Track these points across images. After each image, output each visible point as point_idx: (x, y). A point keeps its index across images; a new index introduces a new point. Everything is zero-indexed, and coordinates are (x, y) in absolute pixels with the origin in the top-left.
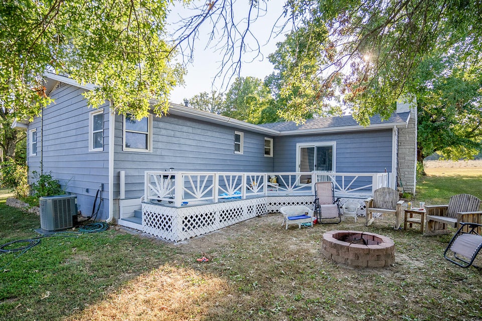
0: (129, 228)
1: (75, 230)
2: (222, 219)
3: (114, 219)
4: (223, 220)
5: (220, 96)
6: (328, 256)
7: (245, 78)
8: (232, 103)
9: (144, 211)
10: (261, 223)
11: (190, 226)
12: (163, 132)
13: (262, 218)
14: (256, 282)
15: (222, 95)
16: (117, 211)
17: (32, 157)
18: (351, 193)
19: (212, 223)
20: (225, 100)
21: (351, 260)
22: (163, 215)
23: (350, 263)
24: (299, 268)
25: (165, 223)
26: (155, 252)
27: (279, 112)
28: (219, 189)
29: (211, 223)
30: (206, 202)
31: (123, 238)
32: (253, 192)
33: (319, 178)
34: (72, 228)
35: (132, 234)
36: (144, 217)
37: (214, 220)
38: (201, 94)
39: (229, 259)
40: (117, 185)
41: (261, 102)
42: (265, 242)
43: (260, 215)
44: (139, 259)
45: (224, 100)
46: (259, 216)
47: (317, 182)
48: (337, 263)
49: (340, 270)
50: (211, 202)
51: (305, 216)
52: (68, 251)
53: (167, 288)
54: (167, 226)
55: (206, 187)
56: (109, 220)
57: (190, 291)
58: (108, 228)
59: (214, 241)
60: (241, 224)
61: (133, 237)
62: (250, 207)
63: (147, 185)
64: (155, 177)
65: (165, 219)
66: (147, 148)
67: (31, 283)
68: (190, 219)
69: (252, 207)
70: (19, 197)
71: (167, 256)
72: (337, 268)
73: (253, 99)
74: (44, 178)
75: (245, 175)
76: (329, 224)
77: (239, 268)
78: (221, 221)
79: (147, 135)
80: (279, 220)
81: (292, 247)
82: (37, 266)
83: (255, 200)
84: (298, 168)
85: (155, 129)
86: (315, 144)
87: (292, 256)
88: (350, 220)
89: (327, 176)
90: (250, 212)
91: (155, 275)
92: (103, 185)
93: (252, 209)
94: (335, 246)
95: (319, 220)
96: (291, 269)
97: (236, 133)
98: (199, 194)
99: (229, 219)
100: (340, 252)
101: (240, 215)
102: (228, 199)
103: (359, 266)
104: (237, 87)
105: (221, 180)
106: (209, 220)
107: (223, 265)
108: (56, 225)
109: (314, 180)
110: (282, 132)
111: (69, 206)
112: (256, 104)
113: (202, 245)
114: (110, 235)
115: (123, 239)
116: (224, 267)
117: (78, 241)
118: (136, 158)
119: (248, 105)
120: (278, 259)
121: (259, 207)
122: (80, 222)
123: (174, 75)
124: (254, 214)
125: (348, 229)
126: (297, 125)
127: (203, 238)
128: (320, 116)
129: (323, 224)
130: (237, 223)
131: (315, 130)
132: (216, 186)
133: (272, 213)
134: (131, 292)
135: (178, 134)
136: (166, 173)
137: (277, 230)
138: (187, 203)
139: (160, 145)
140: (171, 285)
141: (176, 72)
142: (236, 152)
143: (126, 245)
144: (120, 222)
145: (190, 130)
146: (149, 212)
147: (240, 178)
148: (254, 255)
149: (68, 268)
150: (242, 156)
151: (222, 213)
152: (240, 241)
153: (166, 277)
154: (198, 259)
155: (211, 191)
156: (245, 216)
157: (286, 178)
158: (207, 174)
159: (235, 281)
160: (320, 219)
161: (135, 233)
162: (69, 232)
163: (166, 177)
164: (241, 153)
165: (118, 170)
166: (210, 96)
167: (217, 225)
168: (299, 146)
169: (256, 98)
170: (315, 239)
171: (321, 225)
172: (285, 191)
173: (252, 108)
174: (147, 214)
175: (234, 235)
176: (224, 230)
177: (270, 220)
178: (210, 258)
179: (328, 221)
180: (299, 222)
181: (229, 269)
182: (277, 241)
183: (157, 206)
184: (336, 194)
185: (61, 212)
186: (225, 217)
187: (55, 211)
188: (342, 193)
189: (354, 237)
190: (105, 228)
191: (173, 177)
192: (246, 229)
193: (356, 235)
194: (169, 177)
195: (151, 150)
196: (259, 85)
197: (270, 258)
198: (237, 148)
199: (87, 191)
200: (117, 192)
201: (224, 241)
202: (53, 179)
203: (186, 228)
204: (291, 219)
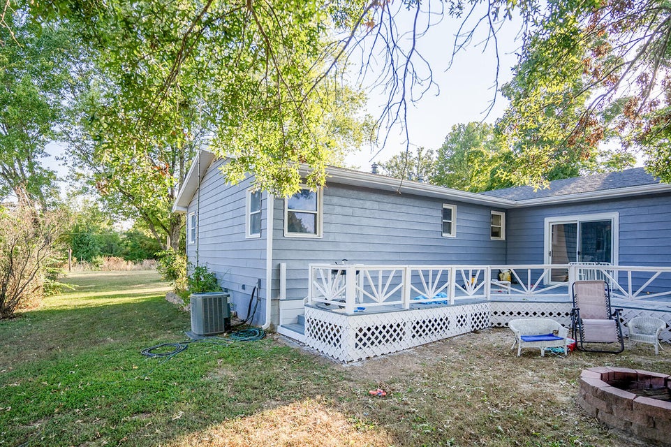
0: (290, 338)
1: (226, 337)
2: (415, 334)
3: (272, 325)
4: (417, 335)
5: (429, 154)
6: (589, 411)
7: (466, 125)
8: (448, 162)
9: (307, 317)
10: (478, 343)
11: (375, 340)
12: (338, 210)
13: (480, 335)
14: (453, 439)
15: (432, 152)
16: (276, 315)
17: (191, 245)
18: (647, 302)
19: (401, 339)
20: (437, 160)
21: (639, 427)
22: (330, 324)
23: (636, 432)
24: (532, 426)
25: (332, 335)
26: (315, 375)
27: (499, 172)
28: (412, 289)
29: (398, 339)
30: (392, 309)
31: (279, 351)
32: (467, 295)
33: (582, 274)
34: (223, 333)
35: (291, 347)
36: (307, 325)
37: (404, 334)
38: (402, 154)
39: (417, 396)
40: (277, 281)
41: (490, 158)
42: (479, 374)
43: (477, 329)
44: (292, 381)
45: (435, 159)
46: (475, 332)
47: (578, 279)
48: (607, 428)
49: (613, 441)
50: (400, 309)
51: (553, 336)
52: (212, 363)
53: (319, 429)
54: (335, 339)
55: (392, 286)
56: (265, 326)
57: (351, 438)
58: (265, 336)
59: (400, 365)
60: (446, 341)
61: (292, 351)
62: (462, 317)
63: (312, 283)
64: (321, 272)
65: (332, 329)
66: (315, 233)
67: (167, 398)
68: (367, 332)
69: (464, 317)
70: (177, 291)
71: (330, 382)
72: (608, 437)
73: (478, 154)
74: (199, 271)
75: (453, 269)
76: (597, 352)
77: (430, 412)
78: (414, 336)
79: (315, 214)
80: (509, 341)
81: (525, 388)
82: (178, 377)
83: (470, 307)
84: (547, 257)
85: (326, 206)
86: (578, 218)
87: (521, 402)
88: (643, 348)
89: (598, 271)
90: (462, 325)
91: (309, 407)
92: (260, 281)
93: (464, 321)
94: (604, 396)
95: (579, 344)
96: (516, 424)
97: (446, 206)
98: (381, 298)
99: (427, 334)
100: (614, 407)
101: (444, 328)
102: (427, 304)
103: (656, 441)
104: (454, 138)
105: (415, 275)
106: (395, 335)
107: (406, 404)
108: (206, 329)
109: (574, 276)
110: (519, 202)
111: (220, 306)
112: (482, 161)
113: (382, 370)
114: (265, 346)
115: (279, 353)
116: (406, 408)
117: (227, 351)
118: (302, 246)
119: (470, 164)
120: (497, 405)
121: (476, 318)
122: (233, 327)
123: (363, 132)
124: (468, 328)
125: (639, 365)
126: (536, 191)
127: (385, 360)
128: (592, 172)
129: (586, 351)
130: (439, 341)
131: (577, 195)
132: (407, 285)
133: (499, 327)
134: (273, 428)
135: (358, 212)
136: (335, 267)
137: (502, 355)
138: (364, 309)
139: (333, 228)
140: (327, 425)
141: (365, 127)
142: (444, 235)
143: (280, 361)
144: (280, 330)
145: (376, 205)
146: (313, 319)
147: (445, 274)
148: (457, 394)
149: (208, 385)
150: (454, 239)
151: (416, 325)
152: (439, 369)
153: (321, 413)
154: (371, 391)
155: (399, 292)
156: (453, 330)
157: (522, 273)
158: (394, 268)
159: (419, 432)
160: (582, 342)
161: (296, 346)
162: (220, 338)
163: (335, 272)
164: (453, 235)
165: (278, 262)
166: (415, 155)
167: (408, 342)
168: (549, 222)
169: (482, 153)
170: (569, 376)
171: (583, 353)
172: (521, 293)
173: (477, 167)
174: (310, 321)
175: (432, 358)
176: (418, 351)
177: (494, 338)
178: (388, 390)
179: (598, 346)
180: (544, 346)
181: (414, 412)
182: (499, 374)
183: (322, 312)
184: (614, 302)
185: (211, 314)
186: (421, 331)
187: (205, 311)
188: (628, 299)
189: (648, 383)
190: (261, 337)
191: (344, 272)
192: (452, 351)
193: (653, 380)
194: (339, 272)
195: (321, 235)
196: (488, 133)
197: (483, 402)
198: (447, 227)
199: (244, 287)
200: (276, 291)
201: (414, 366)
202: (210, 271)
203: (360, 345)
204: (526, 339)
